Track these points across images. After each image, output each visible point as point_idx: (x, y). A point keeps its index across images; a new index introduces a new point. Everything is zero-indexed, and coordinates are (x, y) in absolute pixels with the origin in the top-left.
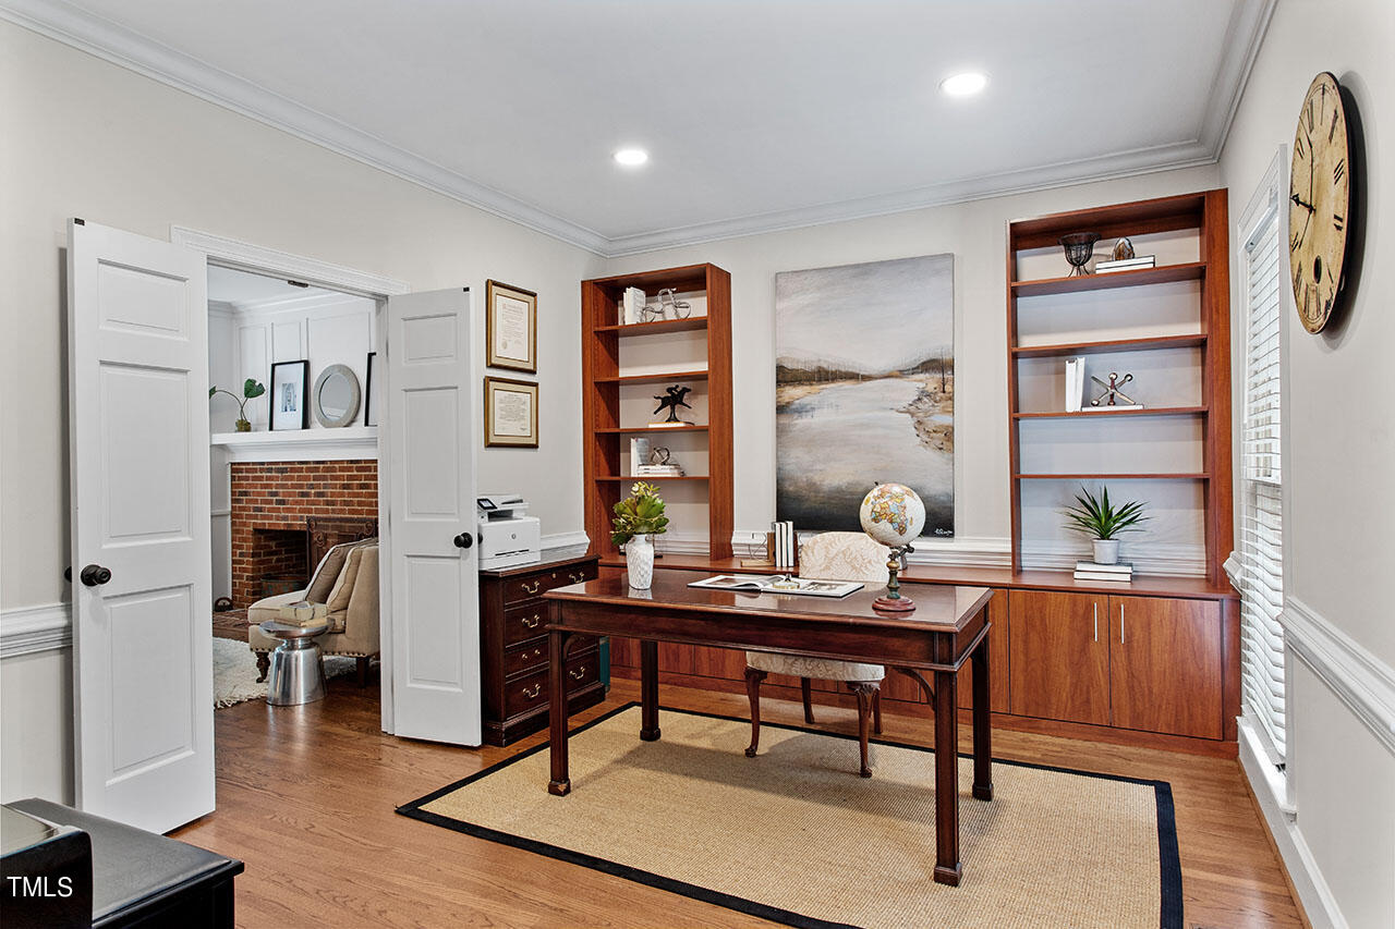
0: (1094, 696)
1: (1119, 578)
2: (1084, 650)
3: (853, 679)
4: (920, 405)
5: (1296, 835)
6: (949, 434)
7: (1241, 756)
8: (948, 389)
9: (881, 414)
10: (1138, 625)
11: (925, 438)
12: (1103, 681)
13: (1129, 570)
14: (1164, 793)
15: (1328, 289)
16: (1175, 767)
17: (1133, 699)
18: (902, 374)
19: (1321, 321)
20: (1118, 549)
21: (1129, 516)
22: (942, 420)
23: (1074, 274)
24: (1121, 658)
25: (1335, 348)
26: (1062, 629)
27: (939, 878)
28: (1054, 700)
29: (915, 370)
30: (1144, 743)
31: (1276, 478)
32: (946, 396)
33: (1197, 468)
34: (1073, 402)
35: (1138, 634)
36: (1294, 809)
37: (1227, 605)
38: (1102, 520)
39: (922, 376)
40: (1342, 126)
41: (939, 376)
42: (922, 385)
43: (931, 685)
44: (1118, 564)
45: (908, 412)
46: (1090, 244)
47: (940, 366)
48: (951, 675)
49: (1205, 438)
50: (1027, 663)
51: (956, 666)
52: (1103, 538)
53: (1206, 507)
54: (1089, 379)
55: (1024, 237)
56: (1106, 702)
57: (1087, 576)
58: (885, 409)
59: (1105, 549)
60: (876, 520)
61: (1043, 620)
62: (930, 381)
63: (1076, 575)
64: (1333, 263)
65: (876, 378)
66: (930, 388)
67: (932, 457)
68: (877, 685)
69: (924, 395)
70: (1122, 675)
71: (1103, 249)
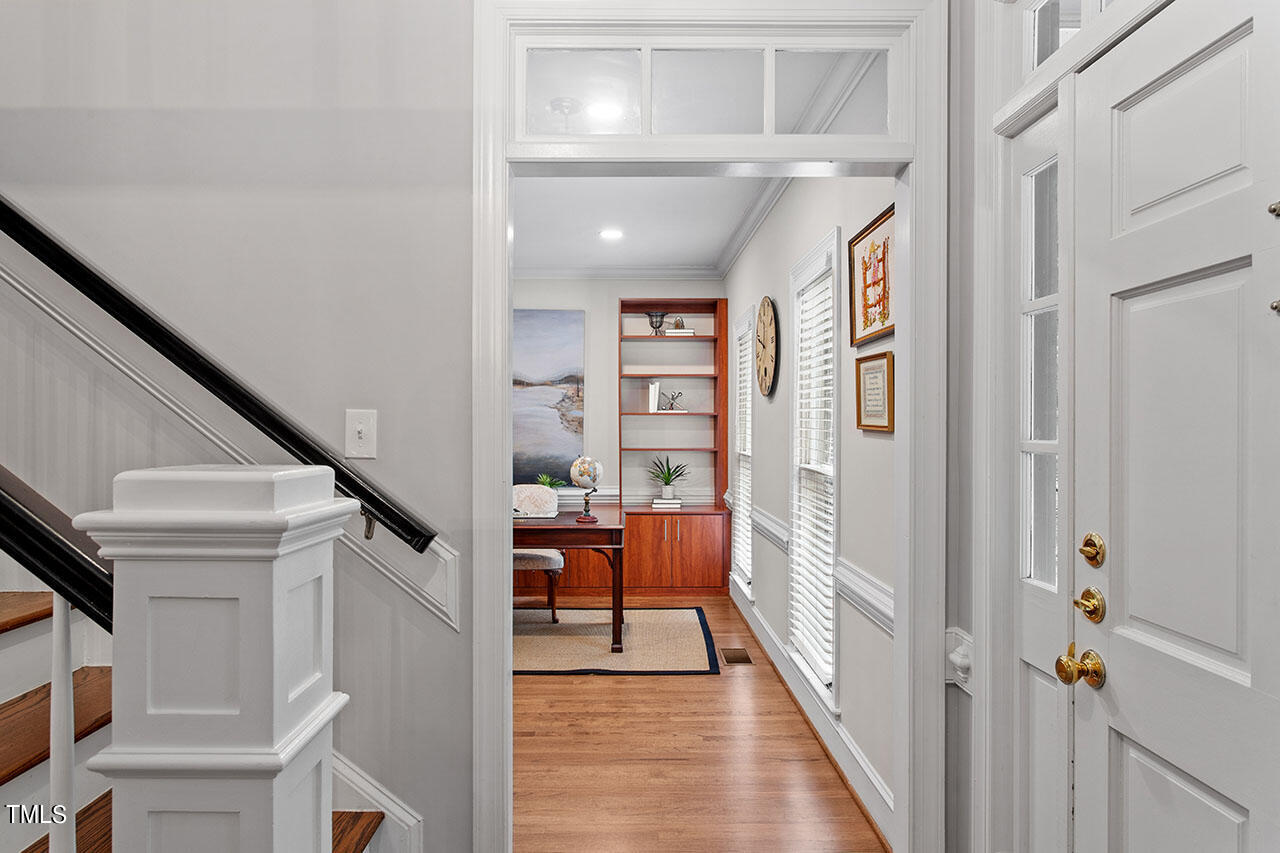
0: (664, 571)
1: (674, 506)
2: (659, 547)
3: (549, 568)
4: (564, 404)
5: (755, 610)
6: (581, 422)
7: (731, 594)
8: (580, 394)
9: (538, 408)
10: (685, 530)
11: (566, 424)
12: (668, 561)
13: (680, 502)
14: (700, 611)
15: (769, 381)
16: (703, 601)
17: (682, 570)
18: (553, 383)
19: (766, 393)
20: (674, 491)
21: (679, 472)
22: (576, 413)
23: (654, 334)
24: (677, 550)
25: (771, 403)
26: (648, 536)
27: (614, 650)
28: (643, 576)
29: (561, 382)
30: (687, 594)
31: (748, 452)
32: (578, 398)
33: (711, 446)
34: (653, 408)
35: (685, 535)
36: (753, 599)
37: (725, 516)
38: (666, 475)
39: (565, 386)
40: (773, 321)
41: (575, 386)
42: (565, 391)
43: (610, 556)
44: (674, 499)
45: (556, 408)
46: (663, 316)
47: (575, 380)
48: (621, 549)
49: (715, 429)
50: (630, 557)
51: (623, 546)
52: (667, 484)
53: (715, 466)
54: (661, 394)
55: (628, 307)
56: (670, 573)
57: (659, 506)
58: (541, 405)
59: (668, 490)
60: (581, 475)
61: (638, 532)
62: (570, 389)
63: (654, 506)
64: (771, 372)
65: (535, 385)
66: (570, 394)
67: (570, 436)
68: (560, 571)
69: (565, 398)
70: (678, 559)
71: (670, 319)
